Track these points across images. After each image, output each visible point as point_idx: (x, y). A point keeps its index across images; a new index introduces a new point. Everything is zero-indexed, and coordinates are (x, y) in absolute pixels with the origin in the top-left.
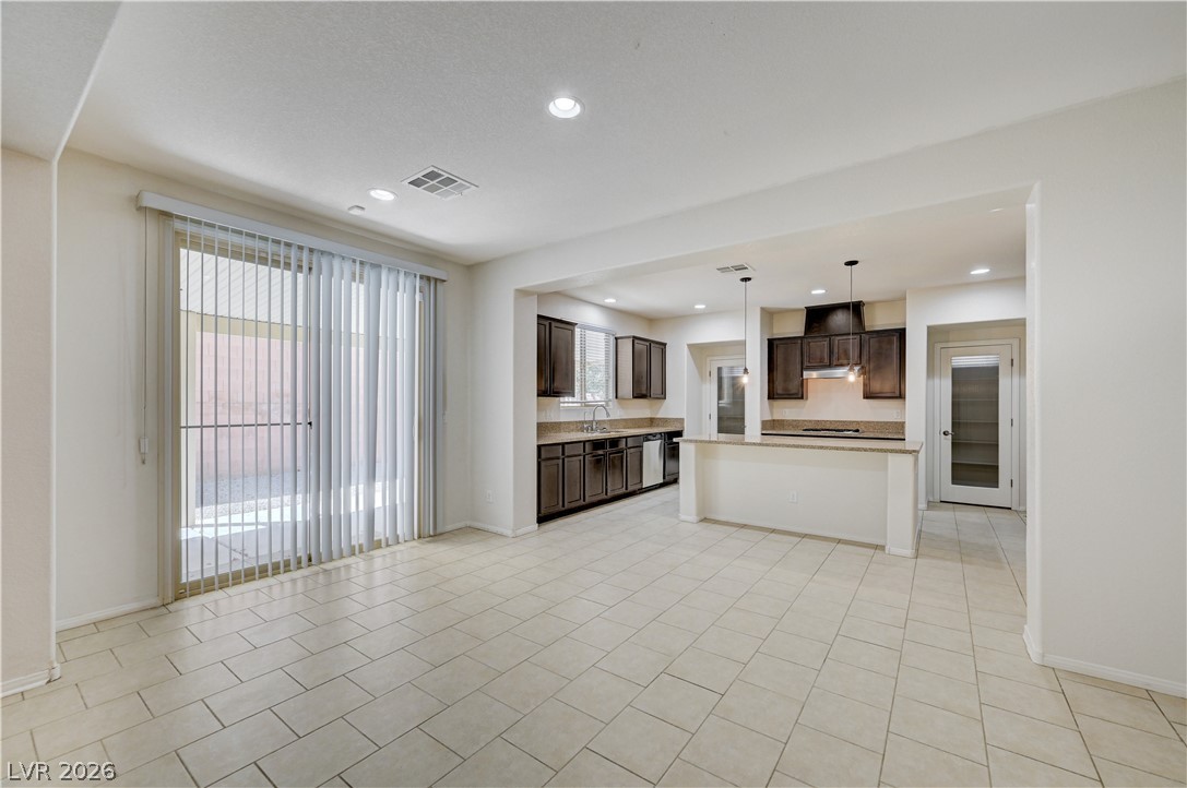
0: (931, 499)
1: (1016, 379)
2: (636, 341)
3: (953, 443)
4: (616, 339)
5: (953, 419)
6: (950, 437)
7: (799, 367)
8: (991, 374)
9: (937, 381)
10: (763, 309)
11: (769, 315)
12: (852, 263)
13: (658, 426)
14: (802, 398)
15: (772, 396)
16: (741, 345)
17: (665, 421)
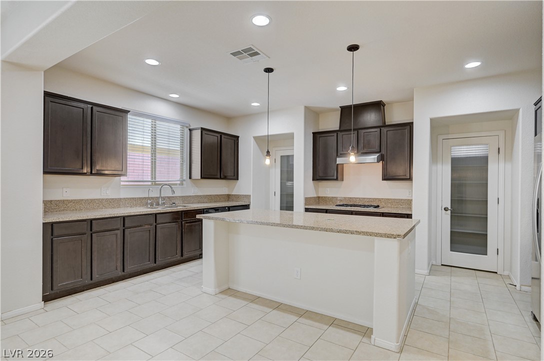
0: (434, 263)
1: (502, 165)
2: (204, 132)
3: (451, 216)
4: (190, 130)
5: (451, 197)
6: (449, 212)
7: (335, 154)
8: (482, 162)
9: (439, 166)
10: (306, 108)
11: (312, 114)
12: (353, 48)
13: (233, 200)
14: (337, 179)
15: (316, 178)
16: (290, 137)
17: (237, 197)
